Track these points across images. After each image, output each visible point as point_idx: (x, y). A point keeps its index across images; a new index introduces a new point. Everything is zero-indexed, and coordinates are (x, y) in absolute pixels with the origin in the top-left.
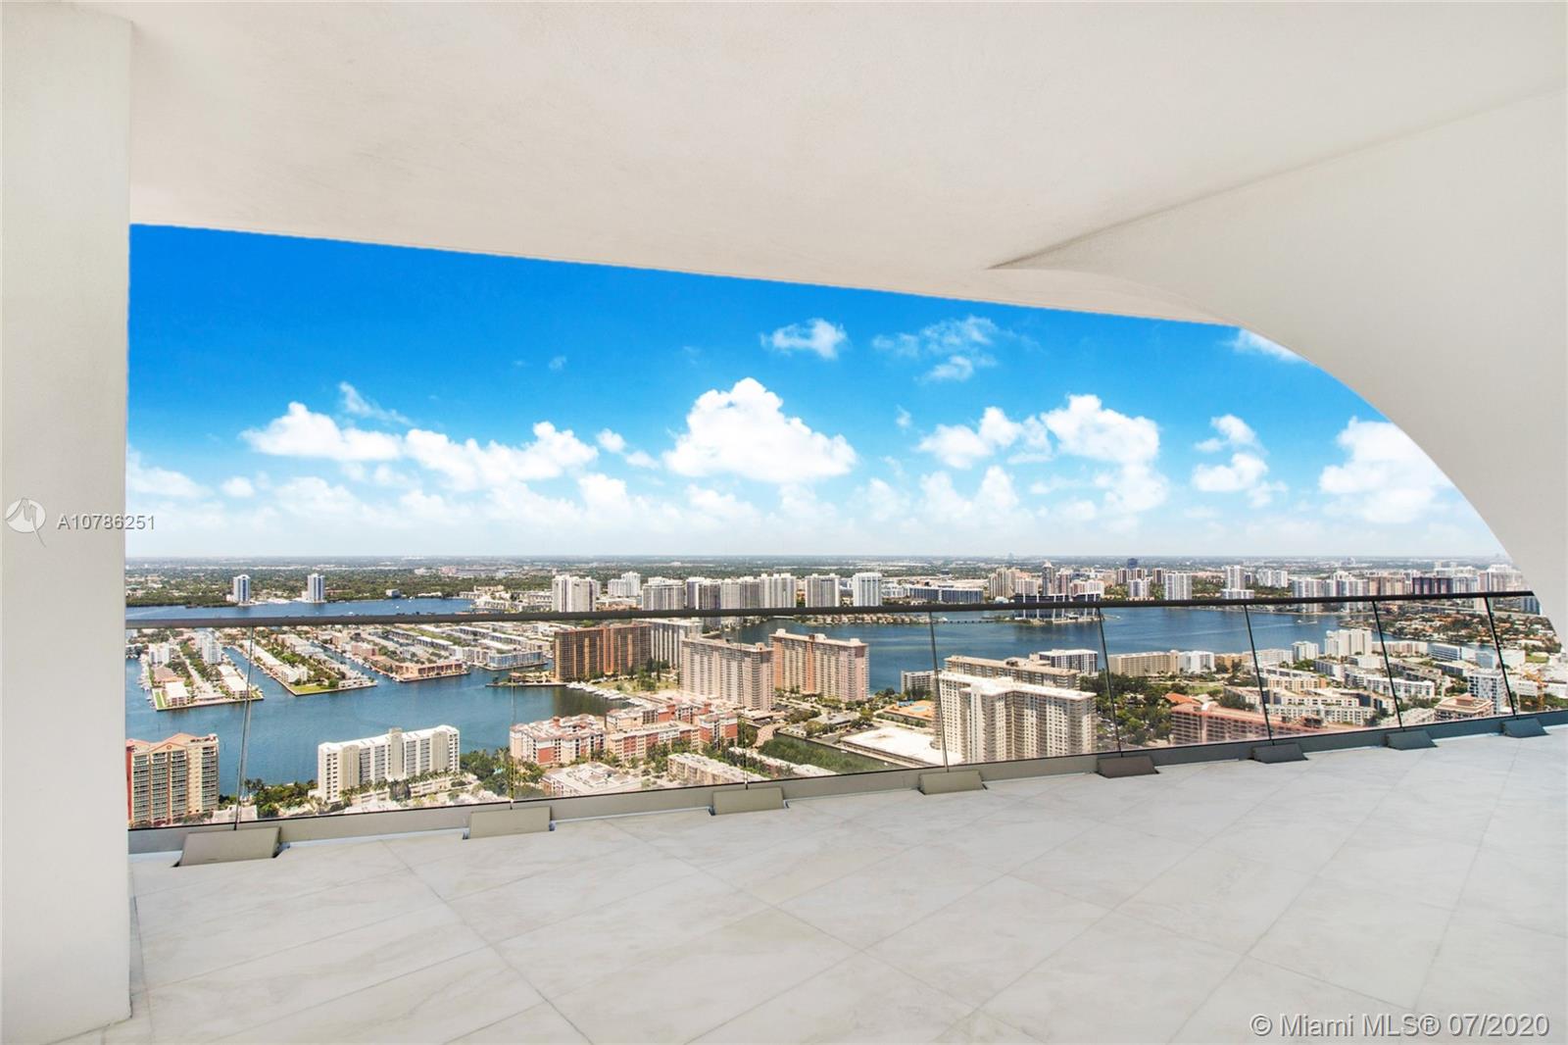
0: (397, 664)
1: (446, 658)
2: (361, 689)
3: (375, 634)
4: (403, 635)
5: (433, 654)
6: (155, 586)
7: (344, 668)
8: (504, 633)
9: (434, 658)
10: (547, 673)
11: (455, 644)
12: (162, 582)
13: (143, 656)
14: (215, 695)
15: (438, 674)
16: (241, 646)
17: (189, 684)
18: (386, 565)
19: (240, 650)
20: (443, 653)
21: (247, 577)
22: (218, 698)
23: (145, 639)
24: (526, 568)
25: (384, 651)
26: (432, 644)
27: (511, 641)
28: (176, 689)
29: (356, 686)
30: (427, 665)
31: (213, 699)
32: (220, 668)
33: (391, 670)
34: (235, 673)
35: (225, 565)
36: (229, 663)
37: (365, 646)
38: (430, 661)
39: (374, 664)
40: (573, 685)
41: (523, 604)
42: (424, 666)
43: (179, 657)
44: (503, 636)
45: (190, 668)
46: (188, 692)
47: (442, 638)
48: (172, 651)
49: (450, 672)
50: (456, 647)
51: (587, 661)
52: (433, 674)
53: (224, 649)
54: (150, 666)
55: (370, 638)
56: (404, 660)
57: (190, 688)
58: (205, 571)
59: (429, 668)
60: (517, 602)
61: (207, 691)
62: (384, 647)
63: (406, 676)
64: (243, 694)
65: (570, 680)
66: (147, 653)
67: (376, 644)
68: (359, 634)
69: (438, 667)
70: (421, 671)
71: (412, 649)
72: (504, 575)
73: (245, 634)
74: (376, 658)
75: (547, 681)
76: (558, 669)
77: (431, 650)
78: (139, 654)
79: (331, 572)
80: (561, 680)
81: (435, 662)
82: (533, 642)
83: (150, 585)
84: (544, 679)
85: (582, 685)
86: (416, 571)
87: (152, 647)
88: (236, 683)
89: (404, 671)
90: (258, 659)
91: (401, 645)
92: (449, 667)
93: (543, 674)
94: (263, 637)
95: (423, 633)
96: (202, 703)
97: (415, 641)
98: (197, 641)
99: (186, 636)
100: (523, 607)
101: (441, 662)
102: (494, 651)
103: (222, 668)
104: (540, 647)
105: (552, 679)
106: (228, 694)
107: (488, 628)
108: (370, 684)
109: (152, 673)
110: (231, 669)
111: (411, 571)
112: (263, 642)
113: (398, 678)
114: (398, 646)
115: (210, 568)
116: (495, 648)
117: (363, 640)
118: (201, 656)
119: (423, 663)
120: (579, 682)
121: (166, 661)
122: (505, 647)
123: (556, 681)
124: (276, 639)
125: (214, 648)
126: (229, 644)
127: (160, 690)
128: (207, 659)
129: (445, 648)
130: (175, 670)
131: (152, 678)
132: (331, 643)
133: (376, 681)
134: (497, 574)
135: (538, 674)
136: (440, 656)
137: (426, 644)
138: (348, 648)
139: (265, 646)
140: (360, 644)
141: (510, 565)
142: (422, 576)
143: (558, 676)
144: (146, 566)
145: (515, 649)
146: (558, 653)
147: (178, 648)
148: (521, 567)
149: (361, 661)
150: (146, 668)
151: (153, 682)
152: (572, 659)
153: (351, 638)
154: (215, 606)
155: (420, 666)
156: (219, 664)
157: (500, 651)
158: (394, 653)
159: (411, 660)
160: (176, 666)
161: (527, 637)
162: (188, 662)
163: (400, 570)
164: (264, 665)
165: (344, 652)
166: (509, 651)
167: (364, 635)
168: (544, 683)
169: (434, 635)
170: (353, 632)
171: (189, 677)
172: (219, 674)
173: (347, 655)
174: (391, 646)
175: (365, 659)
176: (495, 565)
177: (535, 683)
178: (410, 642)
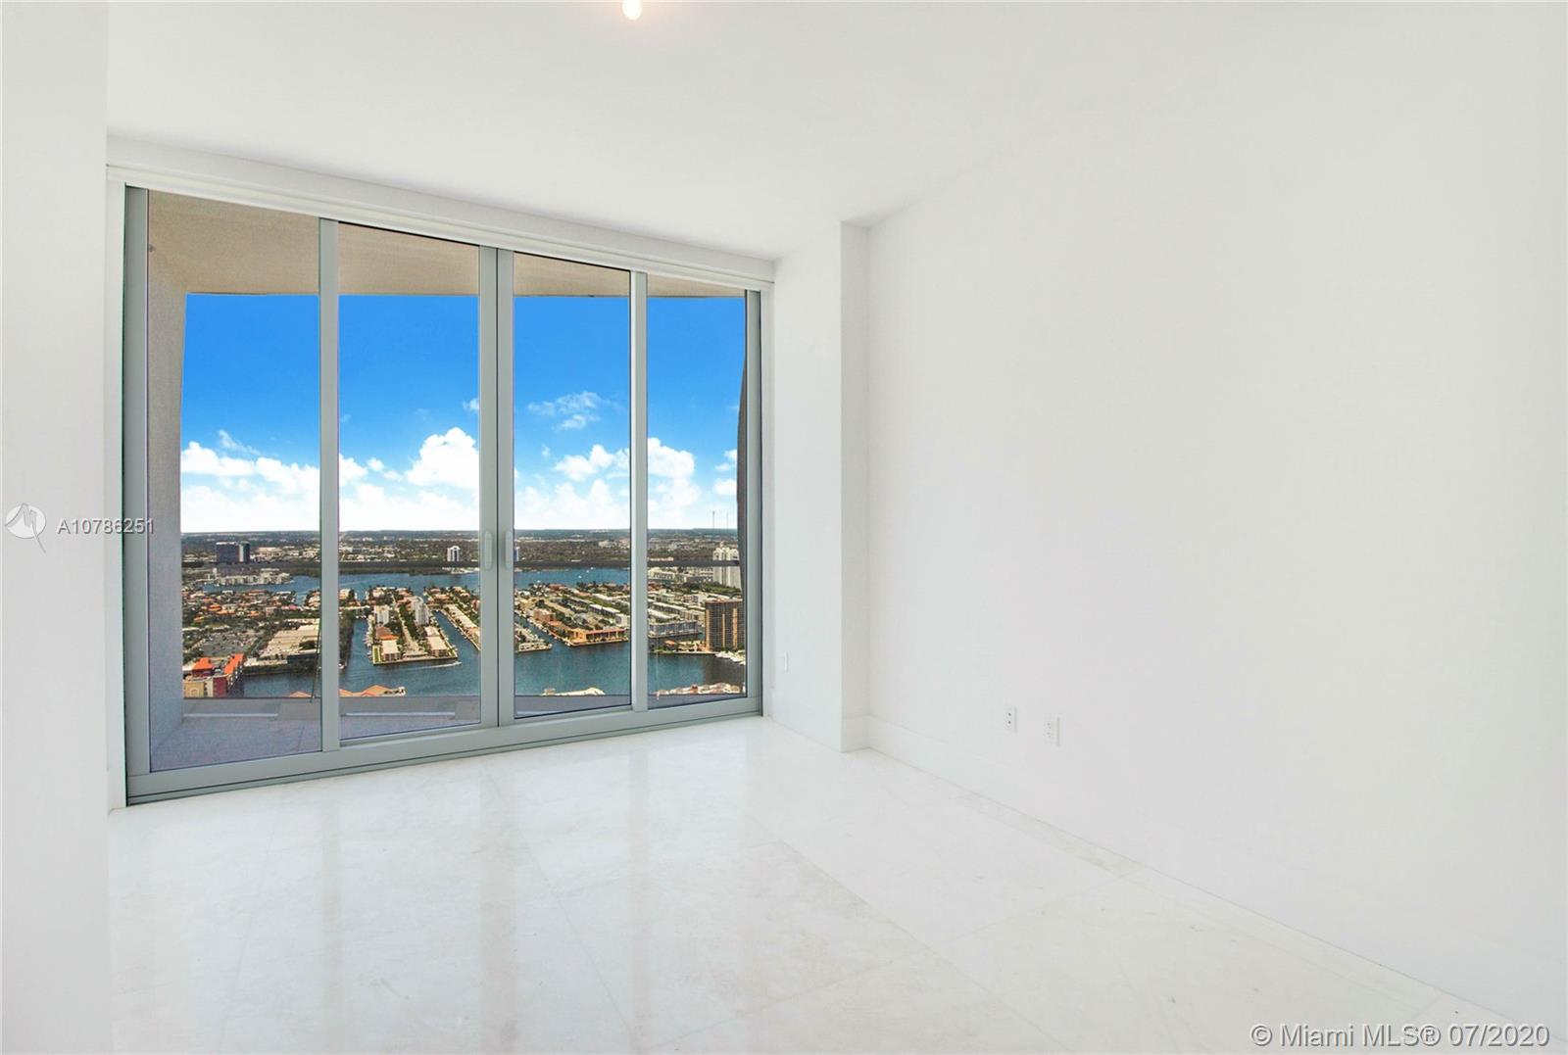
0: (569, 629)
1: (612, 625)
2: (537, 652)
3: (557, 601)
4: (580, 602)
5: (602, 621)
6: (389, 556)
7: (525, 632)
8: (666, 603)
9: (601, 625)
10: (698, 642)
11: (621, 612)
12: (395, 552)
13: (370, 616)
14: (420, 653)
15: (603, 640)
16: (447, 610)
17: (401, 642)
18: (574, 538)
19: (445, 614)
20: (611, 621)
21: (458, 548)
22: (422, 656)
23: (373, 602)
24: (697, 541)
25: (561, 617)
26: (603, 613)
27: (671, 611)
28: (390, 647)
29: (533, 649)
30: (595, 631)
31: (418, 656)
32: (427, 629)
33: (564, 634)
34: (438, 633)
35: (446, 537)
36: (435, 625)
37: (545, 612)
38: (597, 628)
39: (551, 628)
40: (720, 655)
41: (688, 575)
42: (591, 632)
43: (397, 618)
44: (665, 605)
45: (405, 629)
46: (399, 649)
47: (612, 606)
48: (392, 613)
49: (613, 639)
50: (622, 615)
51: (735, 631)
52: (598, 640)
53: (434, 612)
54: (373, 625)
55: (551, 605)
56: (575, 626)
57: (400, 646)
58: (429, 543)
59: (595, 634)
60: (683, 574)
61: (414, 649)
62: (562, 614)
63: (576, 641)
64: (443, 653)
65: (720, 650)
66: (372, 614)
67: (554, 610)
68: (542, 601)
69: (602, 633)
70: (588, 636)
71: (584, 616)
72: (676, 547)
73: (452, 599)
74: (553, 624)
75: (698, 650)
76: (708, 639)
77: (600, 618)
78: (367, 615)
79: (529, 544)
80: (710, 649)
81: (602, 629)
82: (691, 612)
83: (386, 554)
84: (695, 648)
85: (729, 655)
86: (600, 544)
87: (377, 609)
88: (437, 643)
89: (575, 636)
90: (458, 621)
91: (576, 612)
92: (613, 633)
93: (695, 643)
94: (465, 603)
95: (597, 601)
96: (408, 659)
97: (588, 609)
98: (412, 604)
99: (405, 600)
100: (688, 578)
101: (606, 629)
102: (653, 620)
103: (428, 629)
104: (696, 617)
105: (703, 648)
106: (430, 652)
107: (653, 598)
108: (545, 647)
109: (374, 631)
110: (435, 630)
111: (596, 544)
112: (465, 606)
113: (569, 642)
114: (573, 613)
115: (434, 540)
116: (655, 617)
117: (546, 607)
118: (414, 618)
119: (591, 629)
120: (727, 652)
121: (386, 621)
122: (665, 617)
123: (706, 651)
124: (475, 604)
125: (423, 611)
126: (438, 607)
127: (378, 647)
128: (418, 621)
129: (613, 616)
130: (392, 630)
131: (373, 635)
132: (519, 609)
133: (551, 645)
134: (670, 546)
135: (690, 643)
136: (606, 623)
137: (596, 611)
138: (532, 613)
139: (465, 610)
140: (541, 610)
141: (683, 537)
142: (605, 548)
143: (708, 645)
144: (385, 538)
145: (675, 619)
146: (708, 623)
147: (398, 610)
148: (693, 539)
149: (540, 626)
150: (370, 627)
151: (374, 639)
152: (721, 630)
153: (536, 605)
154: (432, 574)
155: (588, 632)
156: (427, 625)
157: (659, 620)
158: (569, 619)
159: (582, 627)
160: (394, 627)
161: (687, 607)
162: (403, 622)
163: (586, 543)
164: (462, 627)
165: (528, 617)
166: (668, 620)
167: (547, 603)
168: (695, 652)
169: (605, 604)
170: (538, 599)
171: (402, 635)
172: (425, 634)
173: (530, 621)
174: (567, 612)
175: (544, 624)
176: (669, 538)
177: (688, 652)
178: (584, 609)
